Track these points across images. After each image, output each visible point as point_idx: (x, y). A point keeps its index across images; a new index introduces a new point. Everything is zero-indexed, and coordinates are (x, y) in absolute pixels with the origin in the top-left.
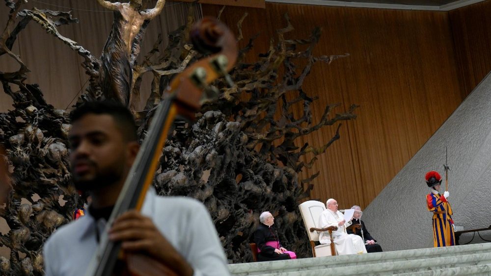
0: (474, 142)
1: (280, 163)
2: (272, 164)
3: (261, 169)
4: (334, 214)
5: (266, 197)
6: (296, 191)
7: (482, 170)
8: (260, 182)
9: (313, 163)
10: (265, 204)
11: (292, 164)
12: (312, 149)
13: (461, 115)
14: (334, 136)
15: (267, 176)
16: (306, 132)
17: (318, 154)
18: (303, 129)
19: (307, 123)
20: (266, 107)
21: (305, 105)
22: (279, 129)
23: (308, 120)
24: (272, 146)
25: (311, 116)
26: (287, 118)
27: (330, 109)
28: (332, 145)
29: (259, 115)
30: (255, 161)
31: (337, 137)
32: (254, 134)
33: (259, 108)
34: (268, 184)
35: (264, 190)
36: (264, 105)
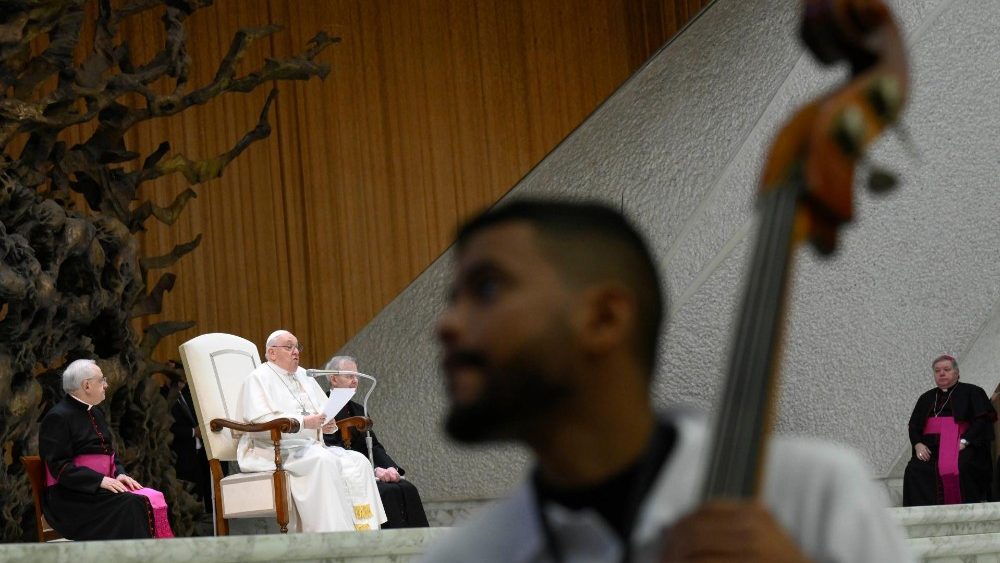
0: (685, 180)
1: (80, 199)
2: (60, 202)
3: (27, 217)
4: (286, 379)
5: (37, 308)
6: (129, 294)
7: (702, 269)
8: (24, 257)
9: (182, 208)
10: (32, 327)
11: (115, 205)
12: (181, 162)
13: (651, 92)
14: (252, 127)
15: (44, 240)
16: (168, 108)
17: (198, 181)
18: (161, 99)
19: (174, 80)
20: (51, 20)
21: (169, 24)
22: (87, 92)
23: (179, 71)
24: (57, 145)
25: (188, 59)
26: (108, 57)
27: (249, 40)
28: (244, 153)
29: (28, 45)
30: (10, 190)
31: (261, 132)
32: (8, 103)
33: (31, 22)
34: (45, 268)
35: (32, 285)
36: (47, 13)
